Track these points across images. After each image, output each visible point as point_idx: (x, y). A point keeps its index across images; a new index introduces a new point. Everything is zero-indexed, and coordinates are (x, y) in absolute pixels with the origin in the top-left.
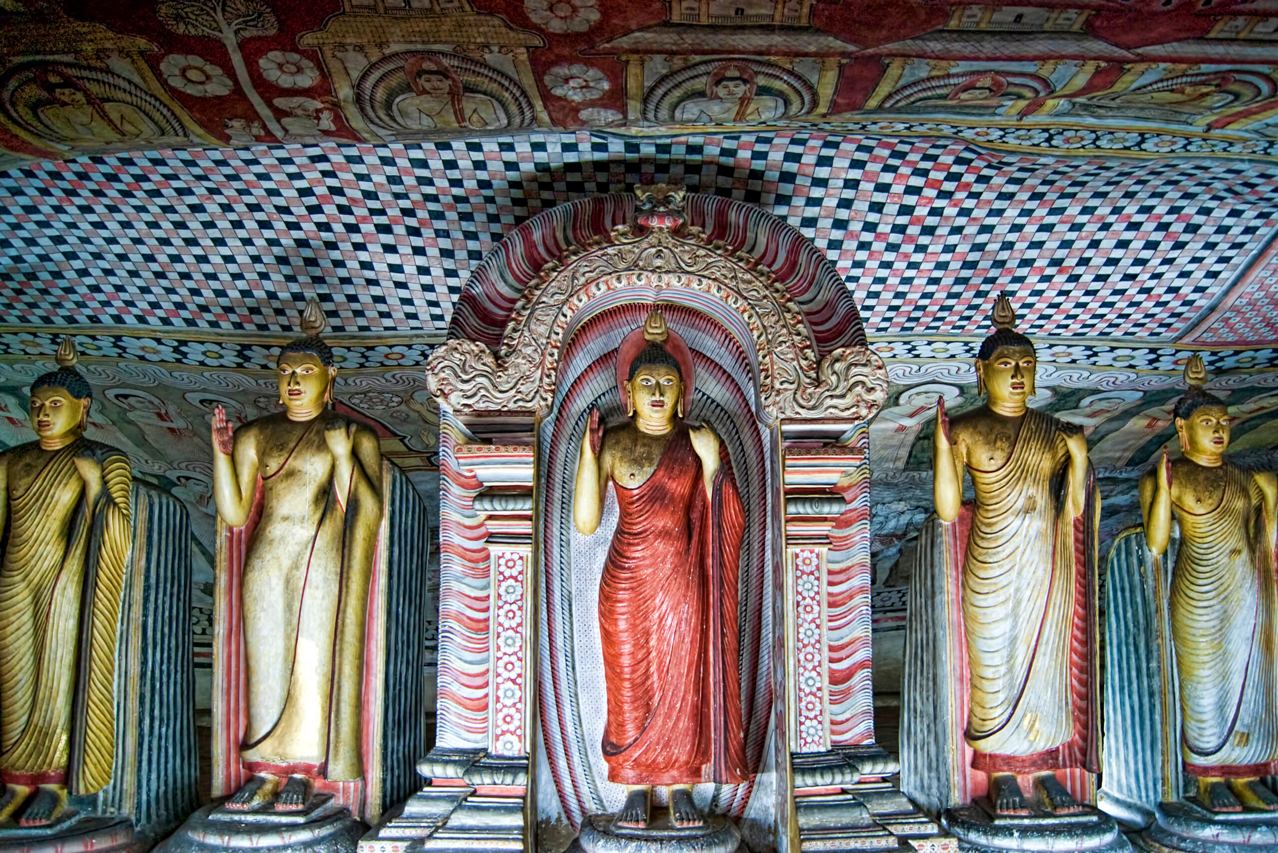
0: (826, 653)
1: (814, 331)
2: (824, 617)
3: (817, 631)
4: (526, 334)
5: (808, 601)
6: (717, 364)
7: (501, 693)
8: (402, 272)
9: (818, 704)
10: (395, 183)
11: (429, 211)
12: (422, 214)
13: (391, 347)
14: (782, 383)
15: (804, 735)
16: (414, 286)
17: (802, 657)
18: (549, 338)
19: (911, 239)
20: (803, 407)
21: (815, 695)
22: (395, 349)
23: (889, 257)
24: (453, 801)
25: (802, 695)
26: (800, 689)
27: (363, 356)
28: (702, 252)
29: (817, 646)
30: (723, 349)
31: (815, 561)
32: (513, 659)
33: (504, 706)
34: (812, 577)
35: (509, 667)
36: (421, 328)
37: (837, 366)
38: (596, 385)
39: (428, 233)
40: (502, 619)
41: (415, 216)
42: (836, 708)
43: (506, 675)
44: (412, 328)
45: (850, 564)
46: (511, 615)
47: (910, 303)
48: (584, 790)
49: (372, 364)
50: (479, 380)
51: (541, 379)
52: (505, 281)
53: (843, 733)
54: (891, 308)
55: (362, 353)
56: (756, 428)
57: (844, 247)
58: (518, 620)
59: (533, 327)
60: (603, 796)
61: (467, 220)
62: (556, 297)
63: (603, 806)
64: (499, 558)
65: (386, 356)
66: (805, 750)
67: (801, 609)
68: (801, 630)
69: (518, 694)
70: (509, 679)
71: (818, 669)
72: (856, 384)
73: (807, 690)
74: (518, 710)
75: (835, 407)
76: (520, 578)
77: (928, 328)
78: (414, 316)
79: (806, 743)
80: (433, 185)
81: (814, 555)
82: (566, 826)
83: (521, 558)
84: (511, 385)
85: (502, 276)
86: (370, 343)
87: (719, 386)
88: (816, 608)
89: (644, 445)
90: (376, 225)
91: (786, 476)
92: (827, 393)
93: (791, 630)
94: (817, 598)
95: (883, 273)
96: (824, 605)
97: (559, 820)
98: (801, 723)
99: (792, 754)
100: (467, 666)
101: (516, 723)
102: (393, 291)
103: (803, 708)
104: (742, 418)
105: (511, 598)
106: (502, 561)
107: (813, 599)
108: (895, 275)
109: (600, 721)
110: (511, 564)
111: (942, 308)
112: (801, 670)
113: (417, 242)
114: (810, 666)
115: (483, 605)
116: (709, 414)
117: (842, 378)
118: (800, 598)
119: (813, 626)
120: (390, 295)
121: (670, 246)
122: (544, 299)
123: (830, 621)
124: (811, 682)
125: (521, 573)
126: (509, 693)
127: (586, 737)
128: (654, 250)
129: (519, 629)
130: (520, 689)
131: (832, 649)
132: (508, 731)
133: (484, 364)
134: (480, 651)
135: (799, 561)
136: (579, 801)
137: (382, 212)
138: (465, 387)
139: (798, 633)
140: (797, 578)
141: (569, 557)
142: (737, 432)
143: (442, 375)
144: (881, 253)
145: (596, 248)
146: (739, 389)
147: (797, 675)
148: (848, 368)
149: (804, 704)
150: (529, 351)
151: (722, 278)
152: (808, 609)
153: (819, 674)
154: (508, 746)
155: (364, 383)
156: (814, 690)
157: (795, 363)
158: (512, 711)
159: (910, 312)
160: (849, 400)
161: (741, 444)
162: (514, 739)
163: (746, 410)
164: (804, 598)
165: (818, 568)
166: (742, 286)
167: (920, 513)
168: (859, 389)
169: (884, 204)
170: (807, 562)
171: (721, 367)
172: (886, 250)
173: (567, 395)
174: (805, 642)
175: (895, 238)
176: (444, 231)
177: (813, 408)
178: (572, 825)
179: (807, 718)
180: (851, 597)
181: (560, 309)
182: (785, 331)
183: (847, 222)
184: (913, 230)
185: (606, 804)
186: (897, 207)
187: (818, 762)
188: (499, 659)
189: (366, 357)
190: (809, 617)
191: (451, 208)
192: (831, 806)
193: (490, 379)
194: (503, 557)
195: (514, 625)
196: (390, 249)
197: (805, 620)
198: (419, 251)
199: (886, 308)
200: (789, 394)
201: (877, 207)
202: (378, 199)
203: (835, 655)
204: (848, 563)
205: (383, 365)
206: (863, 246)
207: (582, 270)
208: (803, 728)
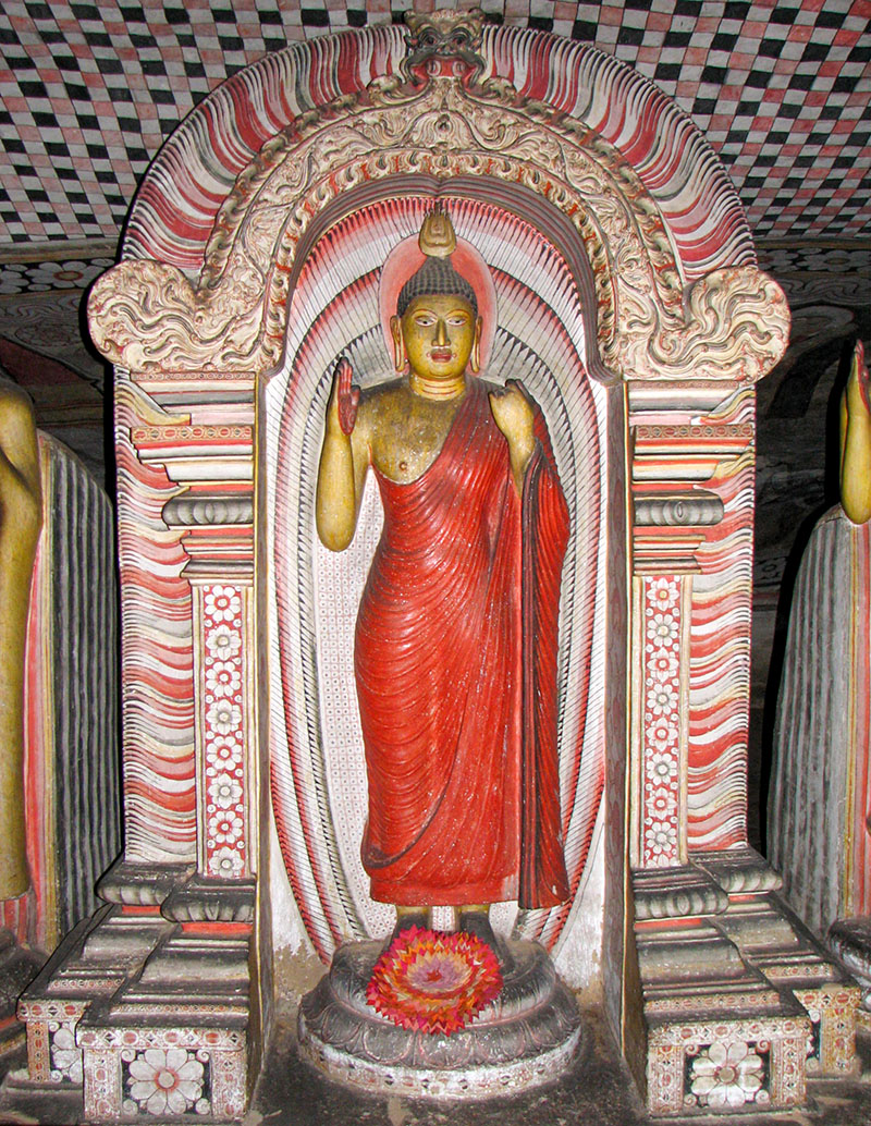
0: (685, 724)
1: (678, 242)
2: (685, 673)
3: (674, 696)
4: (240, 250)
5: (663, 652)
6: (529, 290)
7: (213, 791)
8: (66, 154)
9: (671, 801)
10: (41, 17)
11: (97, 61)
12: (87, 65)
13: (61, 263)
14: (630, 325)
15: (650, 844)
16: (87, 175)
17: (651, 733)
18: (274, 256)
19: (818, 99)
20: (662, 362)
21: (667, 788)
22: (68, 267)
23: (782, 125)
24: (150, 938)
25: (650, 787)
26: (647, 780)
27: (24, 276)
28: (509, 120)
29: (674, 717)
30: (540, 267)
31: (674, 594)
32: (230, 741)
33: (219, 809)
34: (669, 618)
35: (225, 753)
36: (102, 236)
37: (715, 300)
38: (349, 324)
39: (99, 94)
40: (211, 685)
41: (77, 68)
42: (694, 799)
43: (220, 764)
44: (88, 236)
45: (723, 594)
46: (224, 678)
47: (805, 196)
48: (338, 909)
49: (39, 287)
50: (169, 324)
51: (264, 321)
52: (208, 168)
53: (702, 834)
54: (778, 202)
55: (23, 273)
56: (587, 387)
57: (717, 111)
58: (235, 685)
59: (249, 239)
60: (363, 918)
61: (155, 74)
62: (284, 193)
63: (364, 931)
64: (206, 594)
65: (57, 275)
66: (651, 864)
67: (651, 664)
68: (651, 695)
69: (238, 791)
70: (225, 771)
71: (673, 751)
72: (742, 326)
73: (657, 781)
74: (239, 815)
75: (711, 363)
76: (237, 623)
77: (826, 230)
78: (90, 219)
79: (653, 854)
80: (100, 18)
81: (673, 585)
82: (313, 957)
83: (238, 594)
84: (218, 330)
85: (203, 161)
86: (32, 258)
87: (533, 323)
88: (674, 663)
89: (422, 417)
90: (21, 85)
91: (635, 468)
92: (698, 341)
93: (636, 694)
94: (676, 647)
95: (770, 150)
96: (685, 655)
97: (302, 949)
98: (648, 828)
99: (631, 872)
100: (166, 747)
101: (237, 832)
102: (57, 181)
103: (651, 806)
104: (566, 371)
105: (223, 654)
106: (210, 599)
107: (669, 649)
108: (787, 154)
109: (359, 816)
110: (223, 603)
111: (850, 203)
112: (650, 752)
113: (85, 108)
114: (662, 746)
115: (186, 659)
116: (518, 365)
117: (722, 317)
118: (650, 648)
119: (669, 688)
120: (52, 189)
121: (460, 109)
122: (266, 196)
123: (693, 676)
124: (662, 769)
125: (238, 616)
126: (225, 791)
127: (339, 839)
128: (434, 117)
129: (238, 699)
130: (241, 785)
131: (694, 716)
132: (225, 844)
133: (176, 300)
134: (182, 726)
135: (651, 595)
136: (330, 924)
137: (27, 63)
138: (148, 336)
139: (647, 699)
140: (648, 618)
141: (312, 584)
142: (559, 393)
143: (111, 318)
144: (771, 121)
145: (344, 114)
146: (563, 327)
147: (643, 759)
148: (732, 302)
149: (652, 799)
150: (245, 277)
151: (540, 161)
152: (663, 664)
153: (675, 758)
154: (226, 865)
155: (32, 313)
156: (667, 780)
157: (652, 294)
158: (231, 816)
159: (803, 208)
160: (732, 352)
161: (564, 410)
162: (234, 854)
163: (572, 360)
164: (657, 649)
165: (678, 604)
166: (570, 172)
167: (782, 470)
168: (746, 335)
169: (783, 43)
170: (663, 594)
171: (535, 295)
172: (780, 115)
173: (305, 340)
174: (657, 711)
175: (795, 97)
176: (123, 90)
177: (677, 363)
178: (321, 957)
179: (655, 820)
180: (722, 642)
181: (292, 211)
182: (637, 243)
183: (725, 71)
184: (823, 84)
185: (368, 929)
186: (803, 47)
187: (669, 883)
188: (209, 742)
189: (29, 279)
190: (664, 676)
191: (130, 55)
192: (686, 946)
193: (185, 324)
194: (211, 592)
195: (230, 693)
196: (45, 120)
197: (658, 681)
198: (88, 122)
199: (770, 201)
200: (643, 343)
201: (771, 48)
202: (18, 42)
203: (697, 725)
204: (721, 592)
205: (53, 288)
206: (746, 109)
207: (324, 149)
208: (649, 834)
